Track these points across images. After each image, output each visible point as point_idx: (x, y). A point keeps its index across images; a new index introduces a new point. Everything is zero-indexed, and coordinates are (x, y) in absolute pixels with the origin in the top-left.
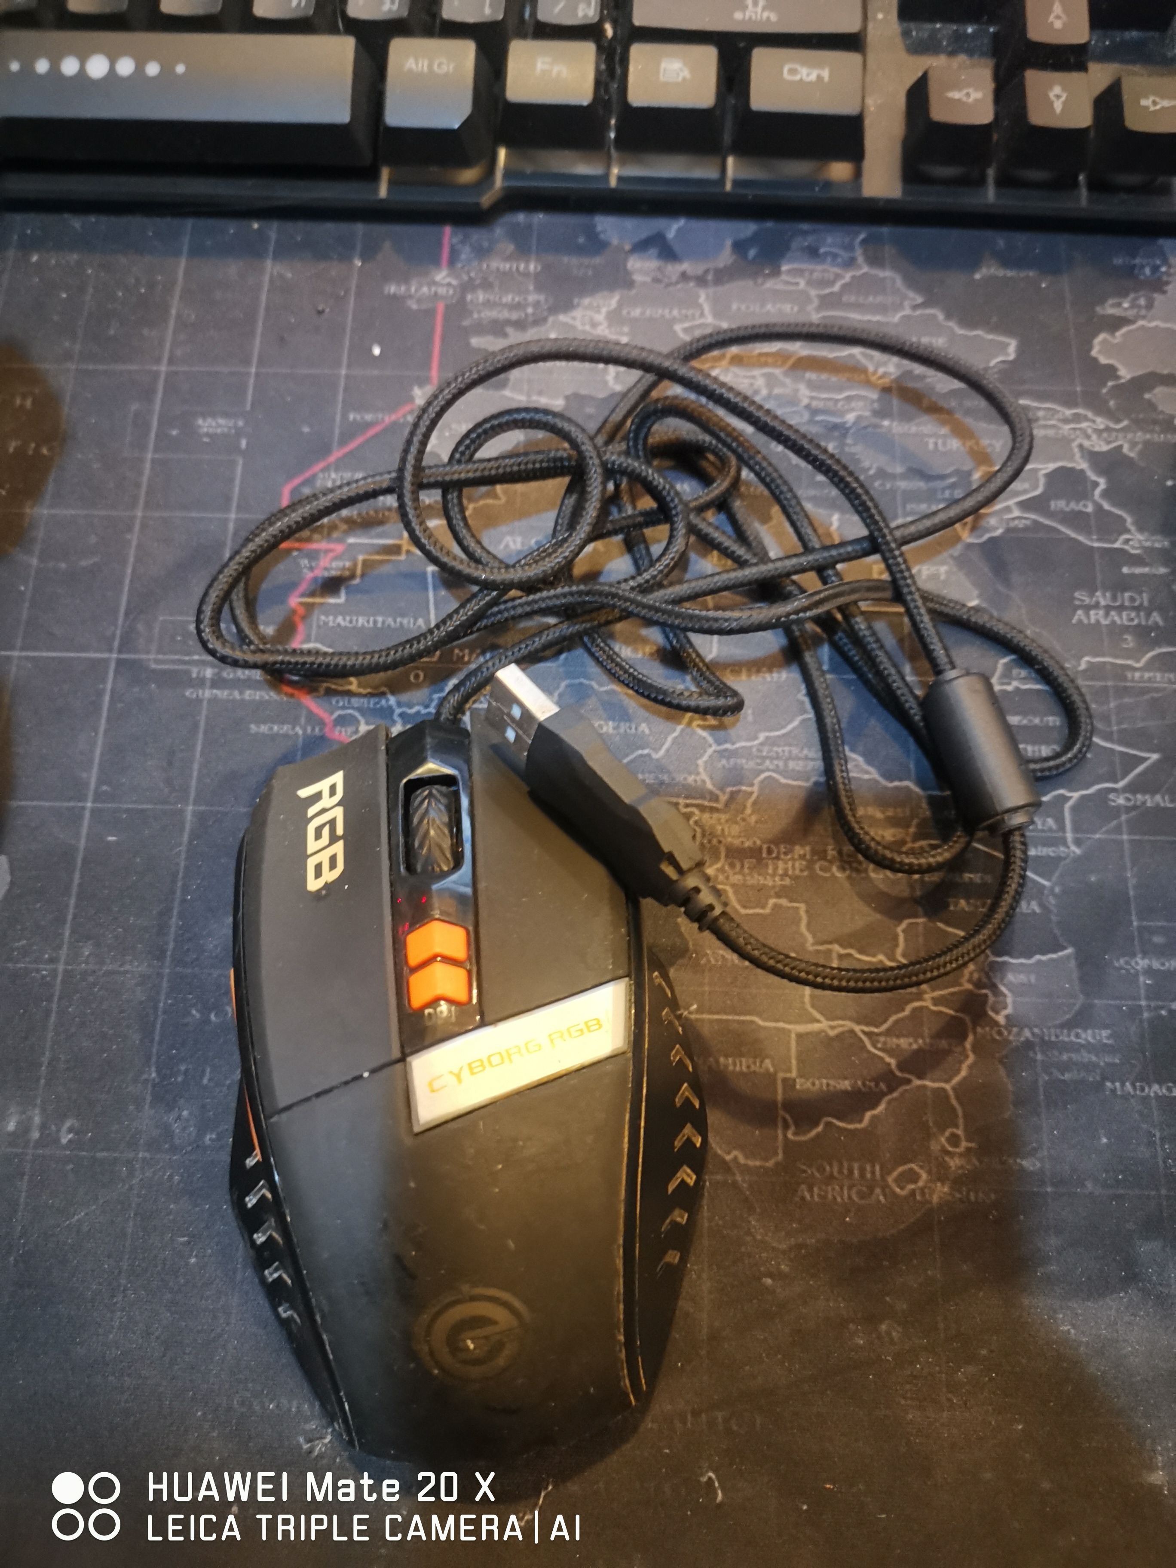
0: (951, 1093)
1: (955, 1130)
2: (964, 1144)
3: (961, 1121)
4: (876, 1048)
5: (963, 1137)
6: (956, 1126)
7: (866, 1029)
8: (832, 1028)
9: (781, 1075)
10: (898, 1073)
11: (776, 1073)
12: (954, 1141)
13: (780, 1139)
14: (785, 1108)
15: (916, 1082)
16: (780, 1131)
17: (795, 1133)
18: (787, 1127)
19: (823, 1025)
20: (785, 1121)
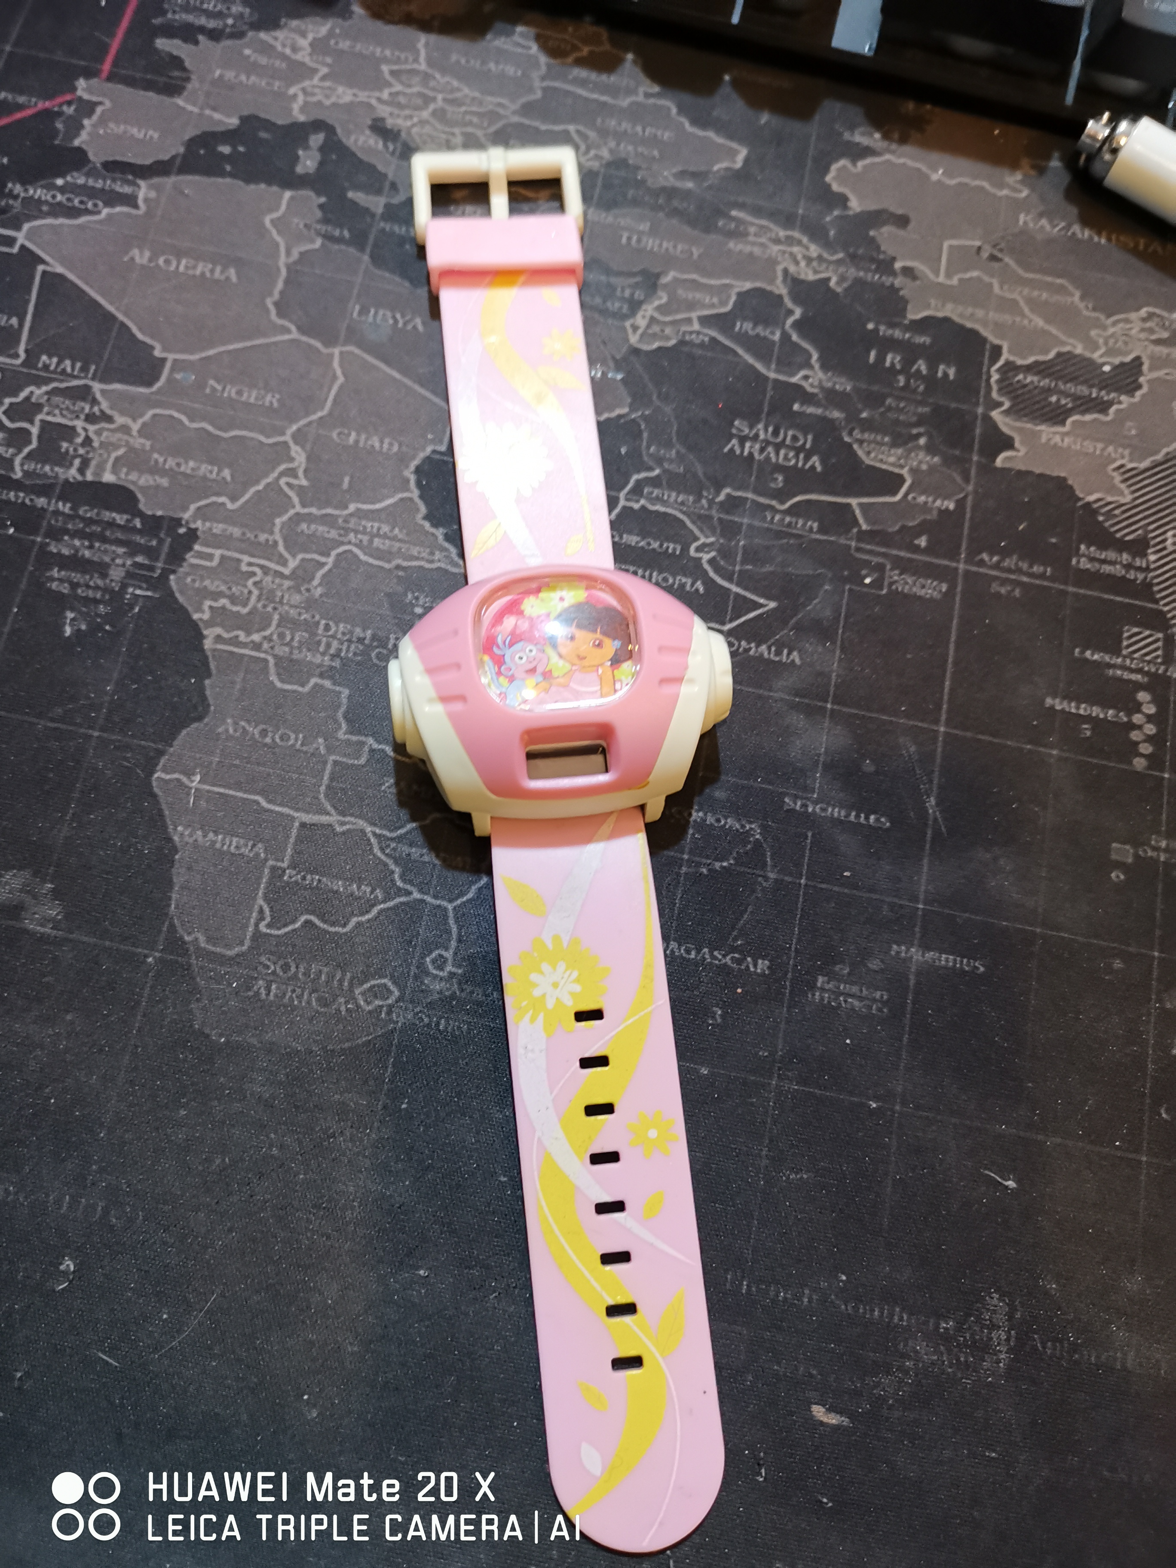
0: (451, 914)
2: (449, 968)
3: (453, 944)
4: (382, 852)
5: (450, 962)
6: (447, 949)
8: (341, 823)
9: (271, 863)
10: (399, 883)
11: (266, 860)
12: (440, 963)
13: (251, 929)
14: (266, 898)
15: (416, 895)
16: (252, 921)
17: (269, 926)
18: (261, 918)
19: (333, 818)
20: (261, 911)
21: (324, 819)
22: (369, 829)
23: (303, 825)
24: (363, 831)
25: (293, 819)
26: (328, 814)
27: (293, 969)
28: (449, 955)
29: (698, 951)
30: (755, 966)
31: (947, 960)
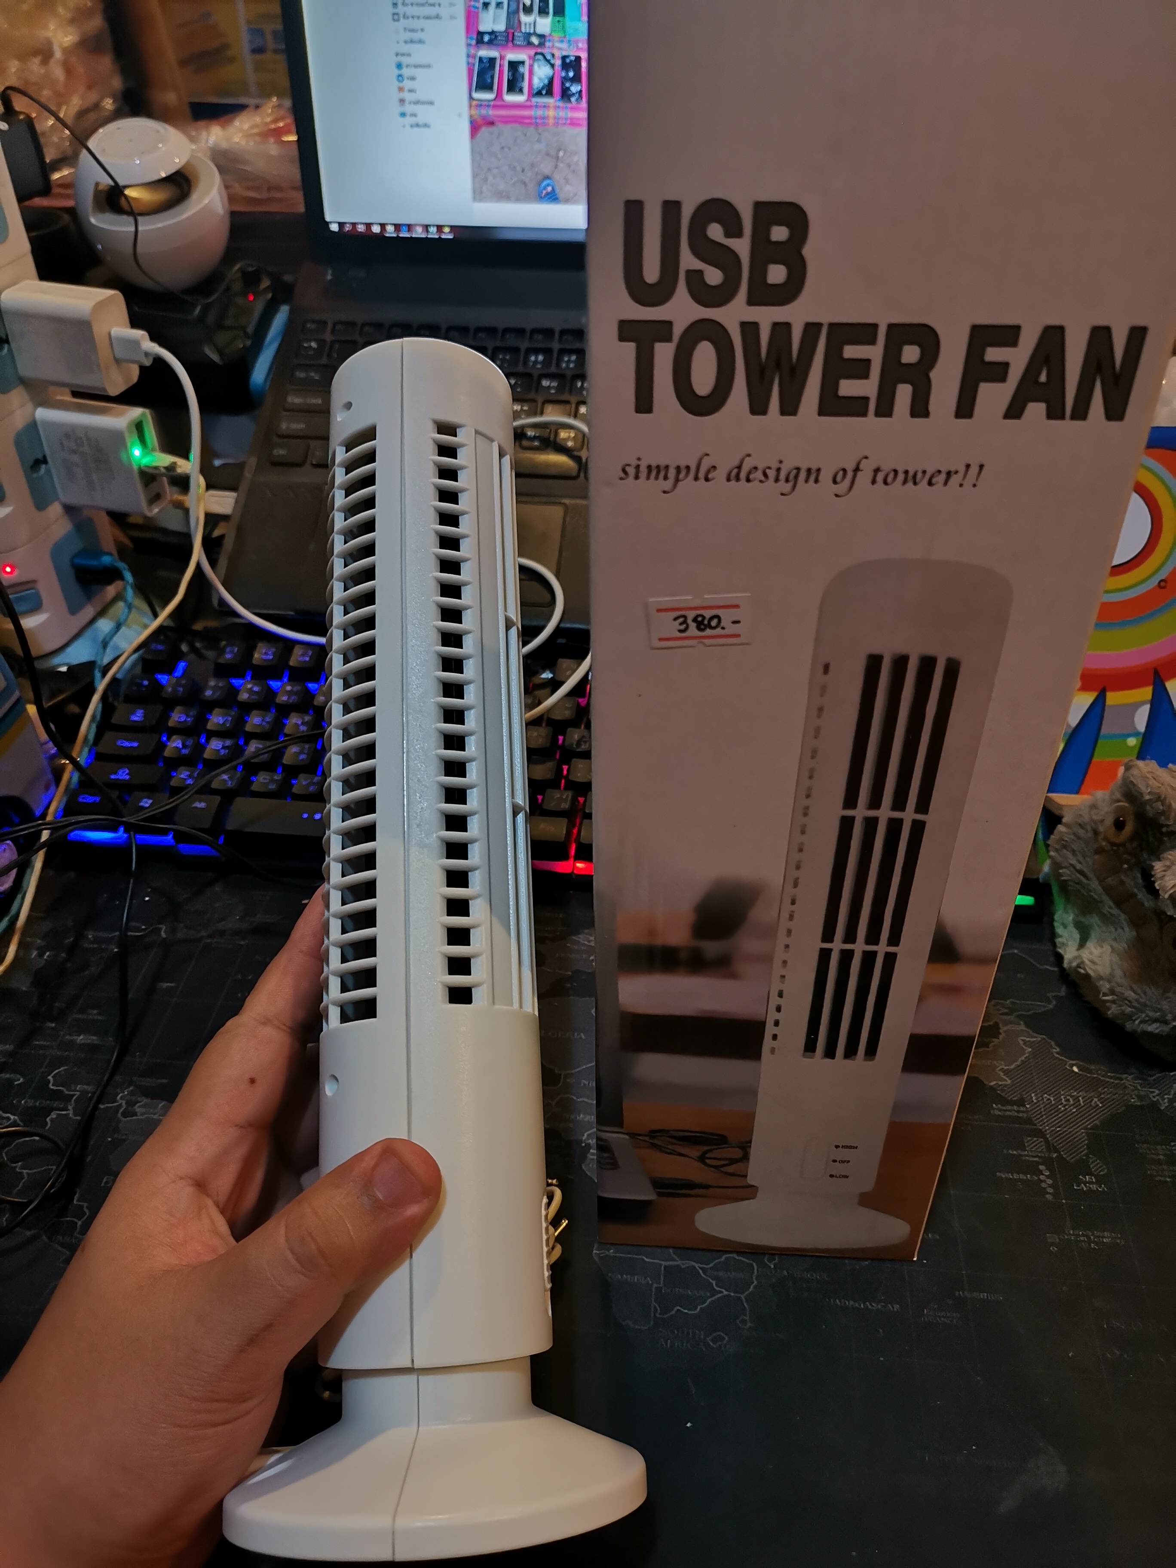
0: (744, 1300)
1: (745, 1317)
2: (749, 1324)
3: (748, 1314)
4: (705, 1275)
5: (748, 1321)
6: (745, 1315)
7: (701, 1266)
8: (683, 1264)
9: (655, 1285)
10: (717, 1288)
11: (652, 1284)
12: (744, 1322)
13: (652, 1315)
14: (655, 1301)
15: (725, 1293)
16: (652, 1313)
17: (660, 1314)
18: (656, 1310)
19: (679, 1263)
20: (655, 1307)
21: (675, 1263)
22: (696, 1265)
23: (665, 1267)
24: (694, 1267)
25: (661, 1265)
26: (675, 1260)
27: (676, 1332)
28: (747, 1318)
29: (864, 1304)
30: (893, 1308)
31: (984, 1296)
